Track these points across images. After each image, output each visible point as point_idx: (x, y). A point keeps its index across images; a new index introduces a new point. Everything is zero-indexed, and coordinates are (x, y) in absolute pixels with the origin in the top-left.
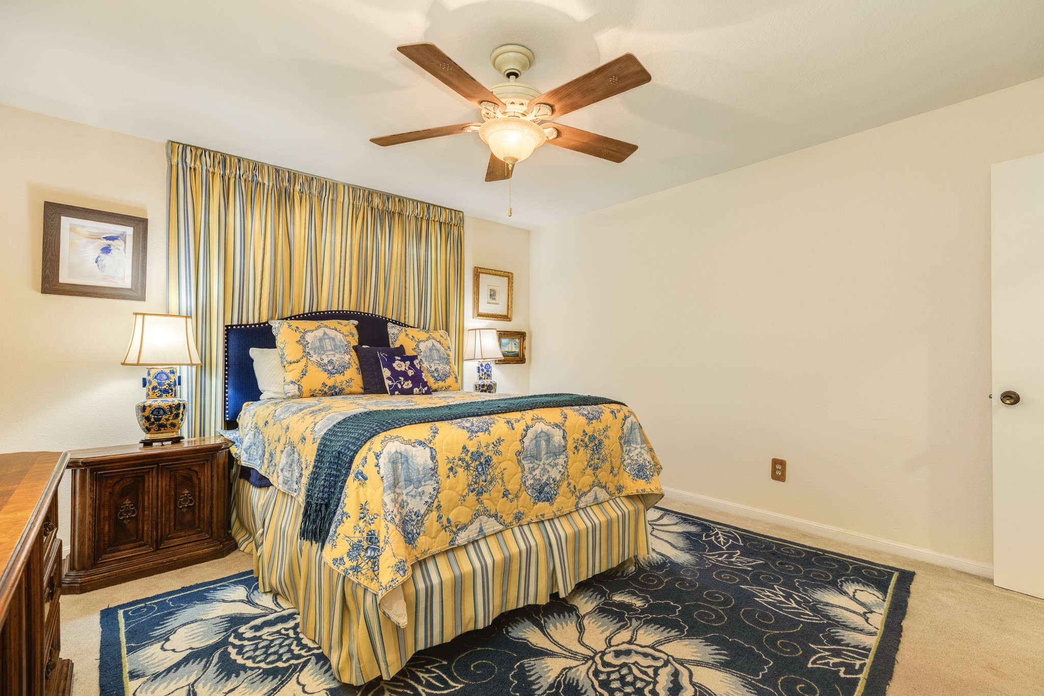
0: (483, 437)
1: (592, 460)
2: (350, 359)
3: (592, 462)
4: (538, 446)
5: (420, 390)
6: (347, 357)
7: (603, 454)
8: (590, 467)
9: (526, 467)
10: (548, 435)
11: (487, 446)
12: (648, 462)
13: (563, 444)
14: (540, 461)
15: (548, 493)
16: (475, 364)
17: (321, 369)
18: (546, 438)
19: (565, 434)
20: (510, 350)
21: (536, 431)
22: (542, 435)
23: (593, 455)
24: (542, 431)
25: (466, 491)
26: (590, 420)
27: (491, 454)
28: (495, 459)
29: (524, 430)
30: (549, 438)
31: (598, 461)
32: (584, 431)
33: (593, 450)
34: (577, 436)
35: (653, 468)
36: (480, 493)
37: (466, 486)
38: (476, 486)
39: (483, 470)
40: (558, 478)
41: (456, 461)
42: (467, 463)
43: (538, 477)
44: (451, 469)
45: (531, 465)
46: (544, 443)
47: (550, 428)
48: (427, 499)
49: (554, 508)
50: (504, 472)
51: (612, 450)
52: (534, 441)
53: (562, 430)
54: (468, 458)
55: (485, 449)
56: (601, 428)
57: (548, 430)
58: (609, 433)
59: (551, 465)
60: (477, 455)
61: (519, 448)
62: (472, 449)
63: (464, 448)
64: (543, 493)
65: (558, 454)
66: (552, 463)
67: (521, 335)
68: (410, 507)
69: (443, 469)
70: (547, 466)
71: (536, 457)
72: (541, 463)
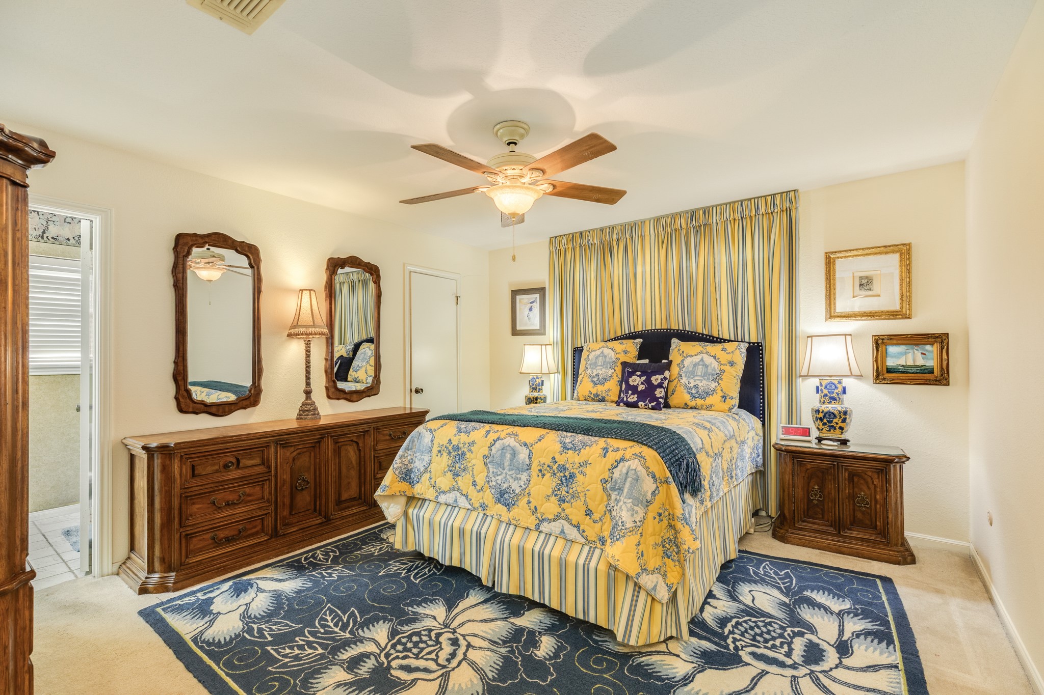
0: (463, 437)
1: (559, 490)
2: (612, 373)
3: (559, 493)
4: (502, 456)
5: (646, 405)
6: (610, 372)
7: (574, 489)
8: (555, 496)
9: (491, 470)
10: (513, 450)
11: (464, 444)
12: (622, 523)
13: (528, 463)
14: (504, 469)
15: (506, 500)
16: (815, 382)
17: (590, 380)
18: (511, 452)
19: (531, 455)
20: (910, 363)
21: (504, 444)
22: (508, 448)
23: (560, 485)
24: (509, 446)
25: (447, 469)
26: (565, 448)
27: (466, 450)
28: (468, 455)
29: (494, 440)
30: (515, 453)
31: (567, 494)
32: (553, 458)
33: (561, 480)
34: (543, 460)
35: (623, 531)
36: (456, 475)
37: (446, 466)
38: (453, 468)
39: (459, 459)
40: (517, 491)
41: (443, 447)
42: (449, 451)
43: (499, 482)
44: (440, 451)
45: (495, 470)
46: (509, 456)
47: (518, 445)
48: (425, 464)
49: (511, 515)
50: (474, 467)
51: (588, 490)
52: (500, 452)
53: (528, 450)
54: (450, 448)
55: (462, 445)
56: (577, 461)
57: (515, 446)
58: (588, 470)
59: (512, 477)
60: (456, 448)
61: (487, 453)
62: (455, 443)
63: (450, 440)
64: (504, 497)
65: (521, 470)
66: (514, 476)
67: (941, 340)
68: (416, 464)
69: (435, 450)
70: (508, 477)
71: (500, 465)
72: (504, 472)
